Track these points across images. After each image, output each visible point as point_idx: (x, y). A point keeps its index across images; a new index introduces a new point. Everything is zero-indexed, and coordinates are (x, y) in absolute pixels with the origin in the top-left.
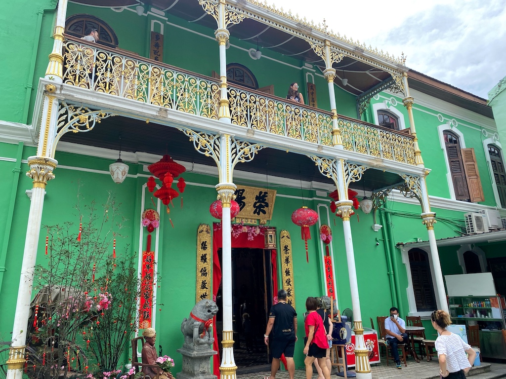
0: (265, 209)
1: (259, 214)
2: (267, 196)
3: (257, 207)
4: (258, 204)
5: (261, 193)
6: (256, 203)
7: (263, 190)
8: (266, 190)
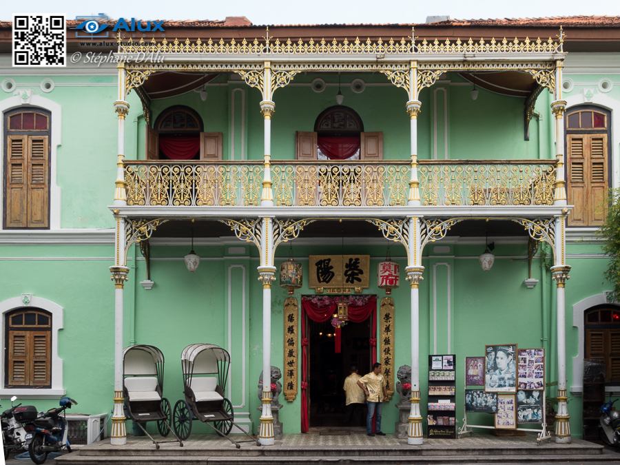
0: (360, 276)
1: (352, 282)
2: (359, 263)
3: (349, 276)
4: (350, 272)
5: (351, 260)
6: (346, 272)
7: (354, 257)
8: (357, 256)
